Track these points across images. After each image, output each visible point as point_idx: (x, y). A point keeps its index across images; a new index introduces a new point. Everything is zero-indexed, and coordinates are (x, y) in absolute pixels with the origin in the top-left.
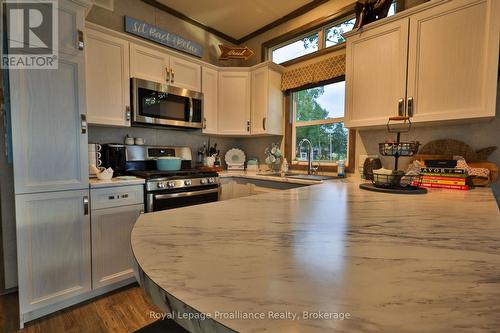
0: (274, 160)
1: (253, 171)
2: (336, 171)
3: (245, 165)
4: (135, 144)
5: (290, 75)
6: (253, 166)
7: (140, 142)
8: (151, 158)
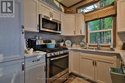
0: (83, 44)
1: (75, 47)
2: (110, 47)
3: (72, 45)
4: (39, 39)
5: (88, 16)
6: (74, 46)
7: (40, 38)
8: (44, 44)
